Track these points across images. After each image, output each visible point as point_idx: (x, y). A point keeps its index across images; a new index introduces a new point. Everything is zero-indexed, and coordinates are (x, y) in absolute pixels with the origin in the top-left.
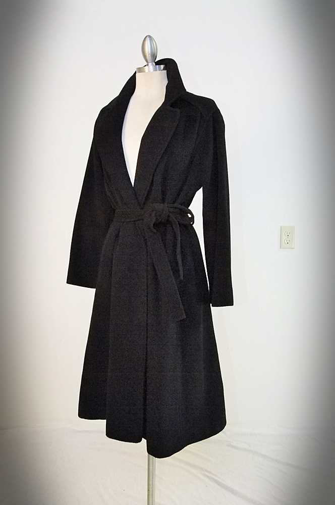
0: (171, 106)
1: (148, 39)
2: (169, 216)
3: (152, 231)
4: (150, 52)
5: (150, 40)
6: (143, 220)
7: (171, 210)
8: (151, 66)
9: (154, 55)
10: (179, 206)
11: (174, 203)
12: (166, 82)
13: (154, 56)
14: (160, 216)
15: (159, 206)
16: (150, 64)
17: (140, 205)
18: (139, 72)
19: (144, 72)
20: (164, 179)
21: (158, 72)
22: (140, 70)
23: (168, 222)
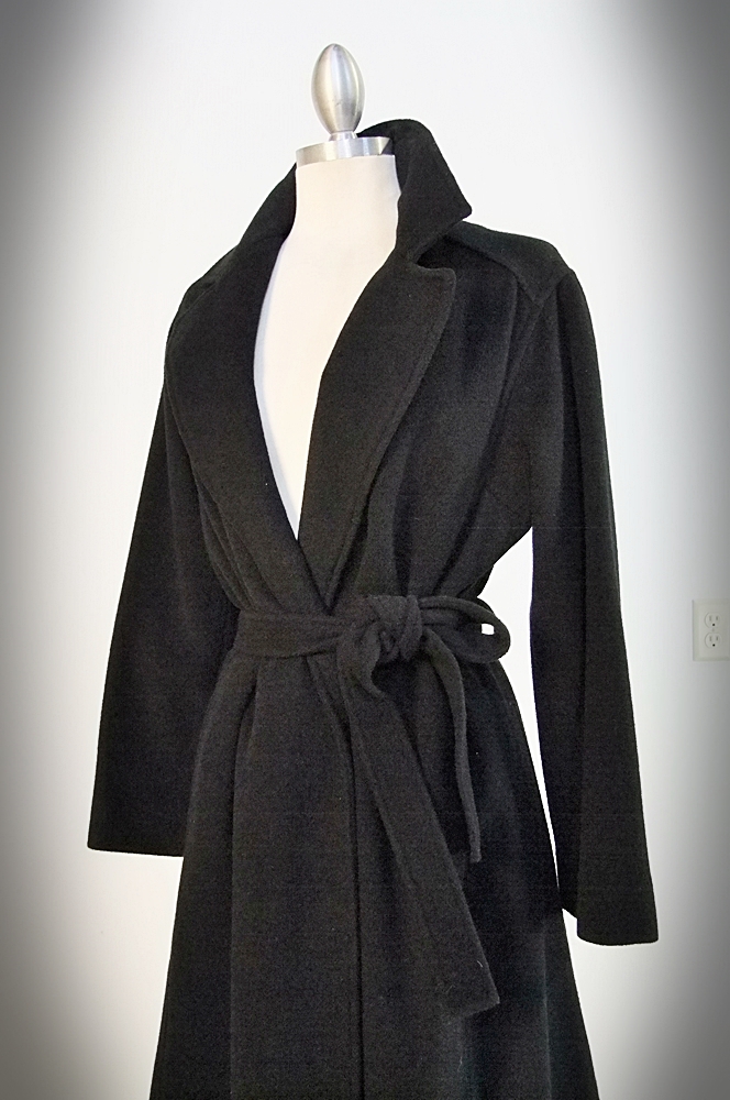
0: (419, 263)
1: (332, 56)
2: (424, 638)
3: (367, 695)
4: (339, 97)
5: (339, 57)
6: (333, 650)
7: (432, 615)
8: (345, 142)
9: (353, 105)
10: (454, 601)
11: (435, 591)
12: (394, 192)
13: (353, 112)
14: (394, 640)
15: (391, 606)
16: (340, 136)
17: (322, 600)
18: (306, 161)
19: (323, 160)
20: (405, 513)
21: (368, 159)
22: (309, 154)
23: (422, 655)
